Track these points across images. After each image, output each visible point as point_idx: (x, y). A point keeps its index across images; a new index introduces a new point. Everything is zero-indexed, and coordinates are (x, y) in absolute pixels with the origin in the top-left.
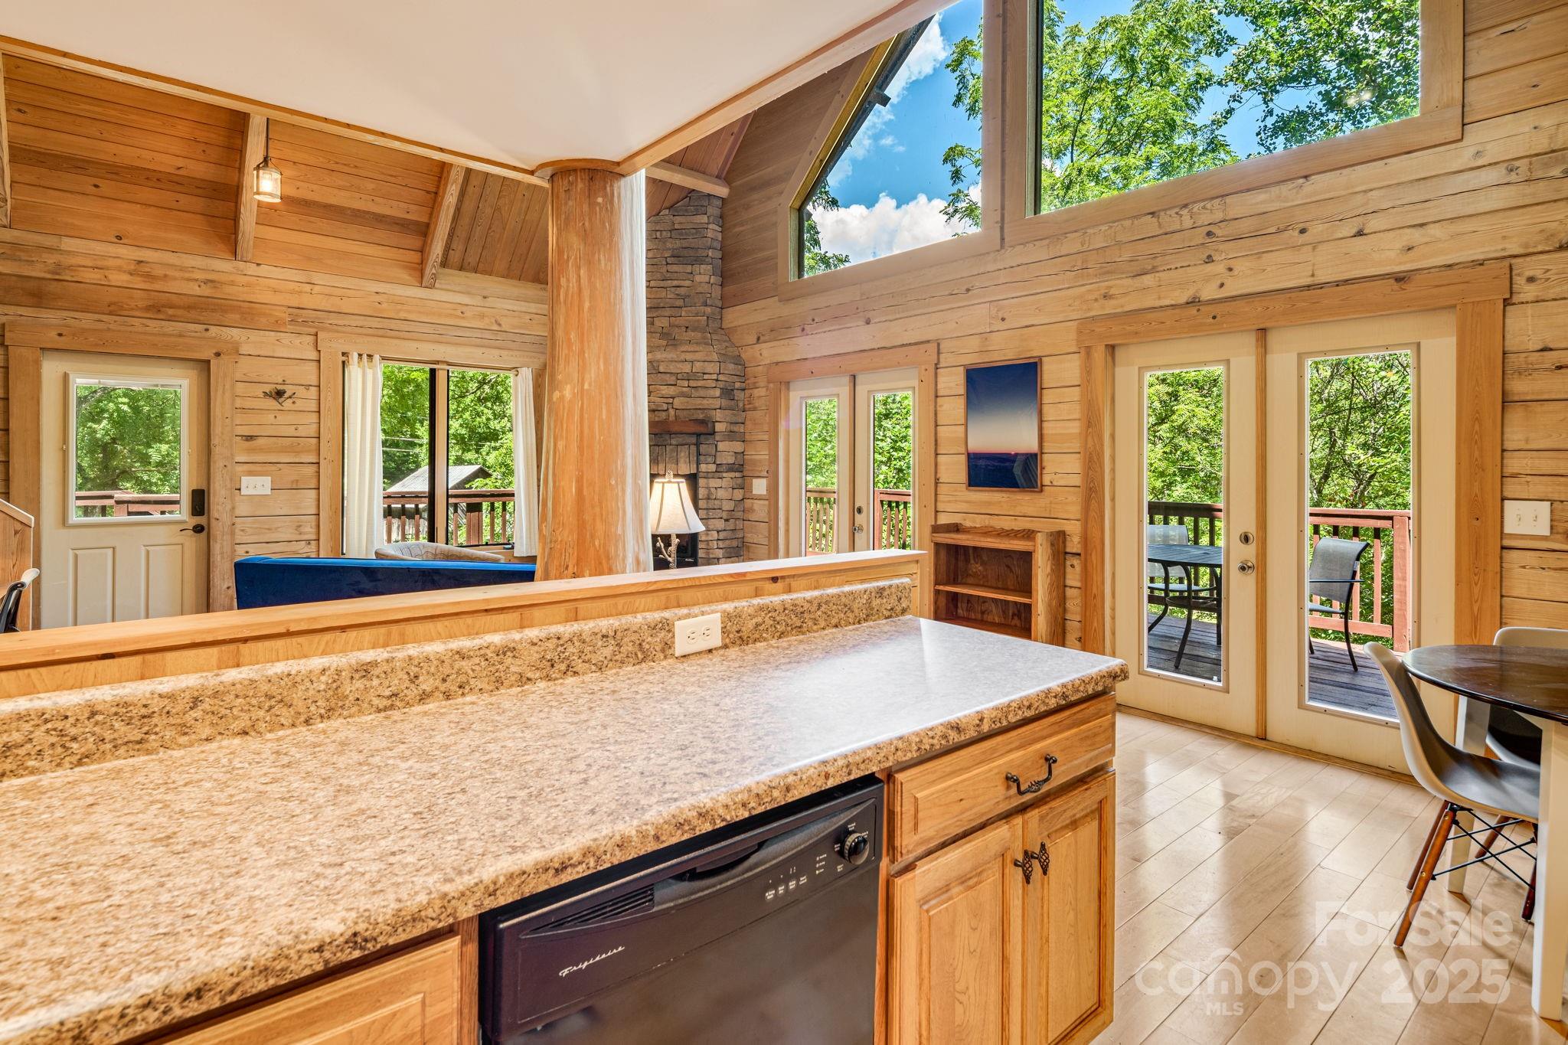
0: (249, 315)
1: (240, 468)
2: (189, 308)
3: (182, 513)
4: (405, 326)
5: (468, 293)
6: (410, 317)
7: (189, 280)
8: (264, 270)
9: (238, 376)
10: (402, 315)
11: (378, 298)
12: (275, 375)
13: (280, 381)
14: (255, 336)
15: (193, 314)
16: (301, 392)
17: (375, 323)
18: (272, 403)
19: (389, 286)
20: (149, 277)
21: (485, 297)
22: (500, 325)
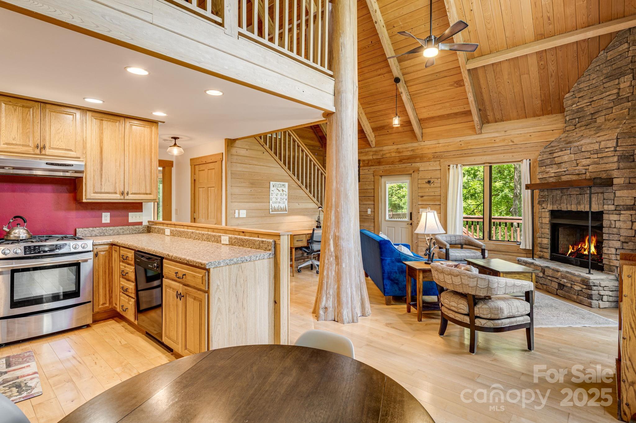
0: (421, 158)
1: (419, 206)
2: (408, 159)
3: (407, 219)
4: (470, 151)
5: (497, 132)
6: (472, 147)
7: (408, 151)
8: (427, 143)
9: (419, 178)
10: (469, 147)
11: (461, 143)
12: (428, 176)
13: (430, 178)
14: (423, 164)
15: (409, 161)
16: (436, 180)
17: (459, 153)
18: (428, 185)
19: (464, 137)
20: (399, 152)
21: (505, 131)
22: (513, 142)
